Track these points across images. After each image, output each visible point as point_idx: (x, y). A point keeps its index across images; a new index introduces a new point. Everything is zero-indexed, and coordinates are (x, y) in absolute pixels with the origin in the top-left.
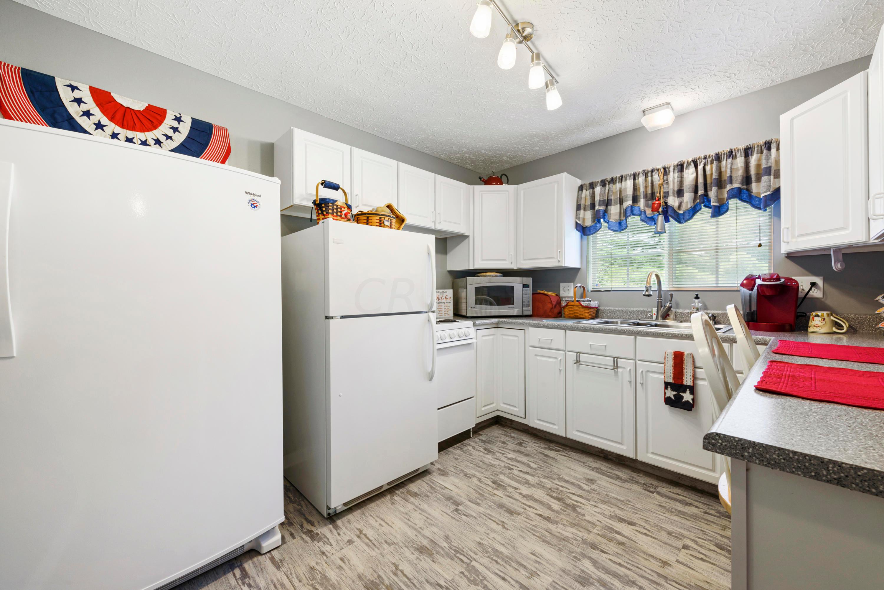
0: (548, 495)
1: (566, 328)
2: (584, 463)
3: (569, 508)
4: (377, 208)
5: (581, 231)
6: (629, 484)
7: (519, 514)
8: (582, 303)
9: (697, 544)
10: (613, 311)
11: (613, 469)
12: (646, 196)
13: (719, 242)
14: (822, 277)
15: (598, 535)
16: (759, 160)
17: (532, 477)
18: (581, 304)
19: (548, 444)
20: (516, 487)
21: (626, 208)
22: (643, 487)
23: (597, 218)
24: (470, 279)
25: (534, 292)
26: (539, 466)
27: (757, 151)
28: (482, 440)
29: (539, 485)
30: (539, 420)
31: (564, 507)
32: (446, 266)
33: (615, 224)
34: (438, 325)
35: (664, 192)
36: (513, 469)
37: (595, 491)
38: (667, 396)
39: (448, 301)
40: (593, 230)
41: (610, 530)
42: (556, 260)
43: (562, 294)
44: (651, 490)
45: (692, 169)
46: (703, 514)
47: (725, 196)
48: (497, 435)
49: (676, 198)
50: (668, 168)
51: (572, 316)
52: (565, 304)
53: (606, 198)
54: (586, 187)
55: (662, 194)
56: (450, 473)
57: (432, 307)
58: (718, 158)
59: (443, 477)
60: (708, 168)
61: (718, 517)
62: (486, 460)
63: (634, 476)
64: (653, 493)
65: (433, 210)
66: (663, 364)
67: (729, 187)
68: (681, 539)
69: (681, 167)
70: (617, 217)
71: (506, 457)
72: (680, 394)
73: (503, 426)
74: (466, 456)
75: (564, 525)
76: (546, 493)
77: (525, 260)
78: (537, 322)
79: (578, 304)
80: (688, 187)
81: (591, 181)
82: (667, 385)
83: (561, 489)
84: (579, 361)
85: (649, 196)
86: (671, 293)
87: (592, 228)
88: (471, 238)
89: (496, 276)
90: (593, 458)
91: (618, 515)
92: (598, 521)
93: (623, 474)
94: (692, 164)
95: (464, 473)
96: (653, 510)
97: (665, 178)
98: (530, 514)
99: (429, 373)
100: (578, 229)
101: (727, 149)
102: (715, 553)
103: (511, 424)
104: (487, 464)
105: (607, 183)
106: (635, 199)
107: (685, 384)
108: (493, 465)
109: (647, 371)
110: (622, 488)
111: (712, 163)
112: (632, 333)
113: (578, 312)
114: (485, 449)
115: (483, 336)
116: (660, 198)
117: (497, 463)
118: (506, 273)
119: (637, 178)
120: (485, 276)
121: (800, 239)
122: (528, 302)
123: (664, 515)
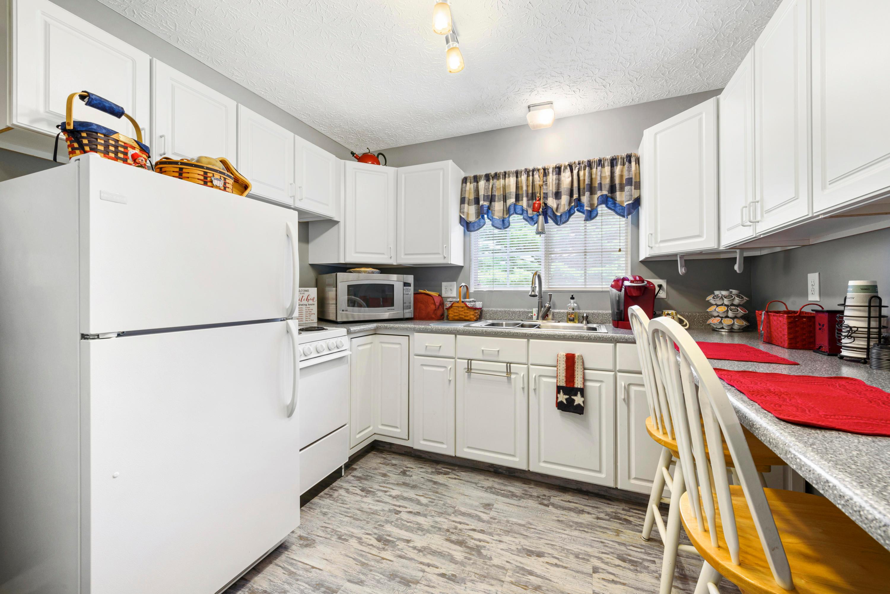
0: (447, 540)
1: (456, 333)
2: (476, 484)
3: (474, 553)
4: (200, 157)
5: (465, 226)
6: (525, 501)
7: (417, 582)
8: (467, 303)
9: (603, 562)
10: (496, 312)
11: (505, 485)
12: (527, 196)
13: (587, 245)
14: (666, 280)
15: (512, 583)
16: (622, 171)
17: (425, 518)
18: (466, 305)
19: (435, 466)
20: (408, 538)
21: (510, 206)
22: (538, 500)
23: (481, 213)
24: (341, 276)
25: (416, 292)
26: (430, 500)
27: (621, 163)
28: (357, 477)
29: (435, 527)
30: (425, 440)
31: (468, 553)
32: (308, 259)
33: (499, 221)
34: (301, 336)
35: (544, 193)
36: (400, 512)
37: (495, 519)
38: (559, 400)
39: (311, 302)
40: (477, 227)
41: (521, 572)
42: (441, 256)
43: (444, 294)
44: (546, 502)
45: (568, 173)
46: (596, 520)
47: (596, 202)
48: (375, 465)
49: (555, 200)
50: (548, 169)
51: (456, 318)
52: (450, 305)
53: (490, 194)
54: (470, 180)
55: (542, 195)
56: (318, 539)
57: (292, 312)
58: (590, 164)
59: (307, 550)
60: (581, 173)
61: (609, 520)
62: (365, 506)
63: (527, 489)
64: (547, 506)
65: (292, 182)
66: (556, 367)
67: (599, 193)
68: (588, 560)
69: (558, 170)
70: (501, 215)
71: (390, 496)
72: (572, 397)
73: (381, 451)
74: (338, 506)
75: (472, 581)
76: (444, 537)
77: (406, 254)
78: (423, 326)
79: (463, 305)
80: (566, 189)
81: (475, 174)
82: (559, 389)
83: (460, 526)
84: (471, 369)
85: (530, 195)
86: (550, 293)
87: (476, 224)
88: (342, 224)
89: (373, 273)
90: (484, 475)
91: (524, 547)
92: (507, 562)
93: (517, 489)
94: (568, 168)
95: (337, 535)
96: (554, 529)
97: (544, 180)
98: (431, 578)
99: (288, 407)
100: (462, 223)
101: (597, 158)
102: (621, 568)
103: (391, 448)
104: (367, 512)
105: (491, 177)
106: (518, 198)
107: (576, 387)
108: (375, 513)
109: (540, 376)
110: (520, 508)
111: (585, 169)
112: (525, 336)
113: (463, 313)
114: (362, 490)
115: (358, 346)
116: (540, 199)
117: (379, 507)
118: (384, 269)
119: (519, 176)
120: (359, 272)
121: (662, 245)
122: (410, 303)
123: (565, 532)
